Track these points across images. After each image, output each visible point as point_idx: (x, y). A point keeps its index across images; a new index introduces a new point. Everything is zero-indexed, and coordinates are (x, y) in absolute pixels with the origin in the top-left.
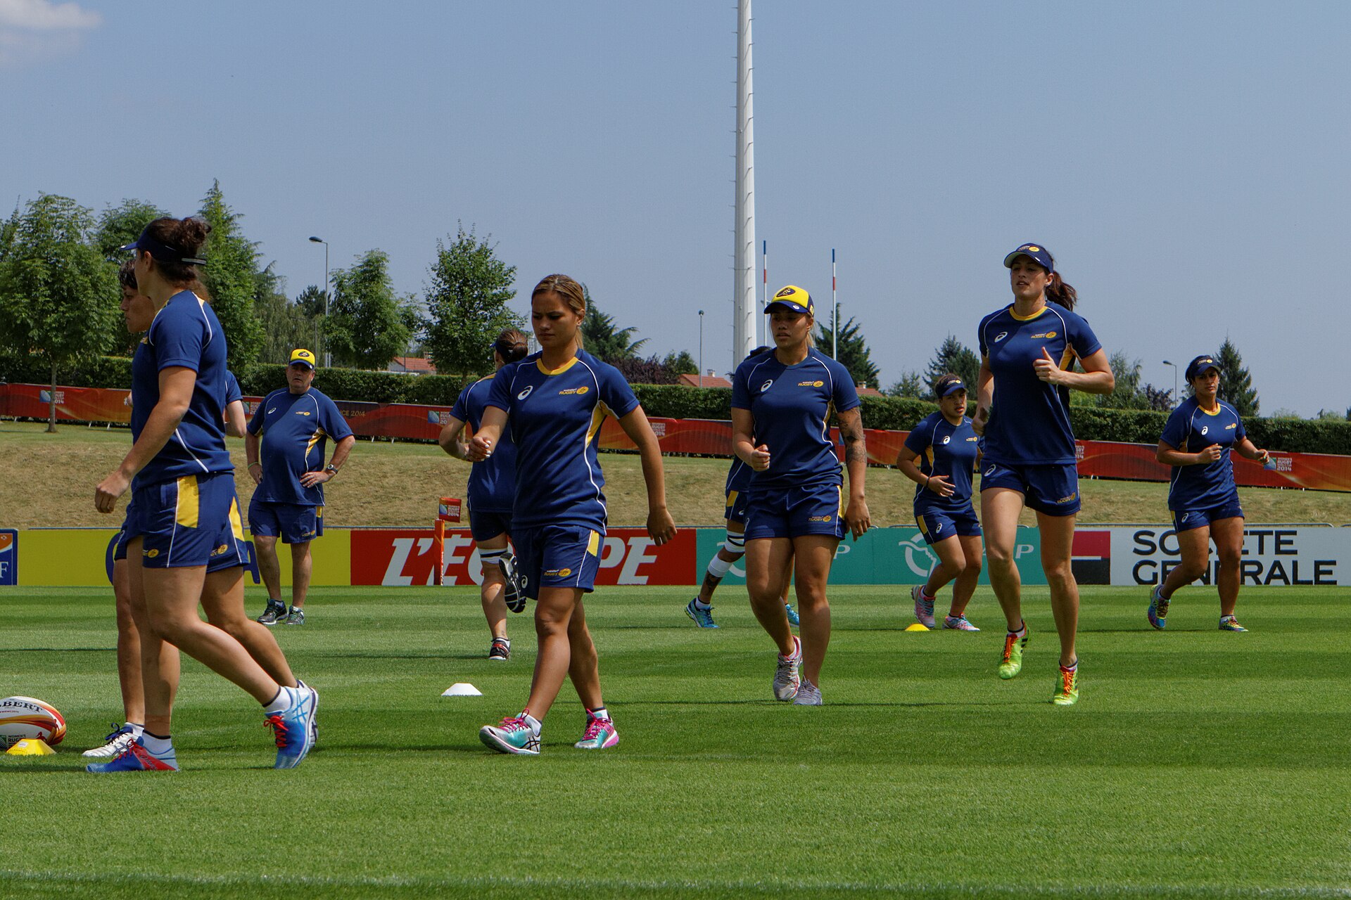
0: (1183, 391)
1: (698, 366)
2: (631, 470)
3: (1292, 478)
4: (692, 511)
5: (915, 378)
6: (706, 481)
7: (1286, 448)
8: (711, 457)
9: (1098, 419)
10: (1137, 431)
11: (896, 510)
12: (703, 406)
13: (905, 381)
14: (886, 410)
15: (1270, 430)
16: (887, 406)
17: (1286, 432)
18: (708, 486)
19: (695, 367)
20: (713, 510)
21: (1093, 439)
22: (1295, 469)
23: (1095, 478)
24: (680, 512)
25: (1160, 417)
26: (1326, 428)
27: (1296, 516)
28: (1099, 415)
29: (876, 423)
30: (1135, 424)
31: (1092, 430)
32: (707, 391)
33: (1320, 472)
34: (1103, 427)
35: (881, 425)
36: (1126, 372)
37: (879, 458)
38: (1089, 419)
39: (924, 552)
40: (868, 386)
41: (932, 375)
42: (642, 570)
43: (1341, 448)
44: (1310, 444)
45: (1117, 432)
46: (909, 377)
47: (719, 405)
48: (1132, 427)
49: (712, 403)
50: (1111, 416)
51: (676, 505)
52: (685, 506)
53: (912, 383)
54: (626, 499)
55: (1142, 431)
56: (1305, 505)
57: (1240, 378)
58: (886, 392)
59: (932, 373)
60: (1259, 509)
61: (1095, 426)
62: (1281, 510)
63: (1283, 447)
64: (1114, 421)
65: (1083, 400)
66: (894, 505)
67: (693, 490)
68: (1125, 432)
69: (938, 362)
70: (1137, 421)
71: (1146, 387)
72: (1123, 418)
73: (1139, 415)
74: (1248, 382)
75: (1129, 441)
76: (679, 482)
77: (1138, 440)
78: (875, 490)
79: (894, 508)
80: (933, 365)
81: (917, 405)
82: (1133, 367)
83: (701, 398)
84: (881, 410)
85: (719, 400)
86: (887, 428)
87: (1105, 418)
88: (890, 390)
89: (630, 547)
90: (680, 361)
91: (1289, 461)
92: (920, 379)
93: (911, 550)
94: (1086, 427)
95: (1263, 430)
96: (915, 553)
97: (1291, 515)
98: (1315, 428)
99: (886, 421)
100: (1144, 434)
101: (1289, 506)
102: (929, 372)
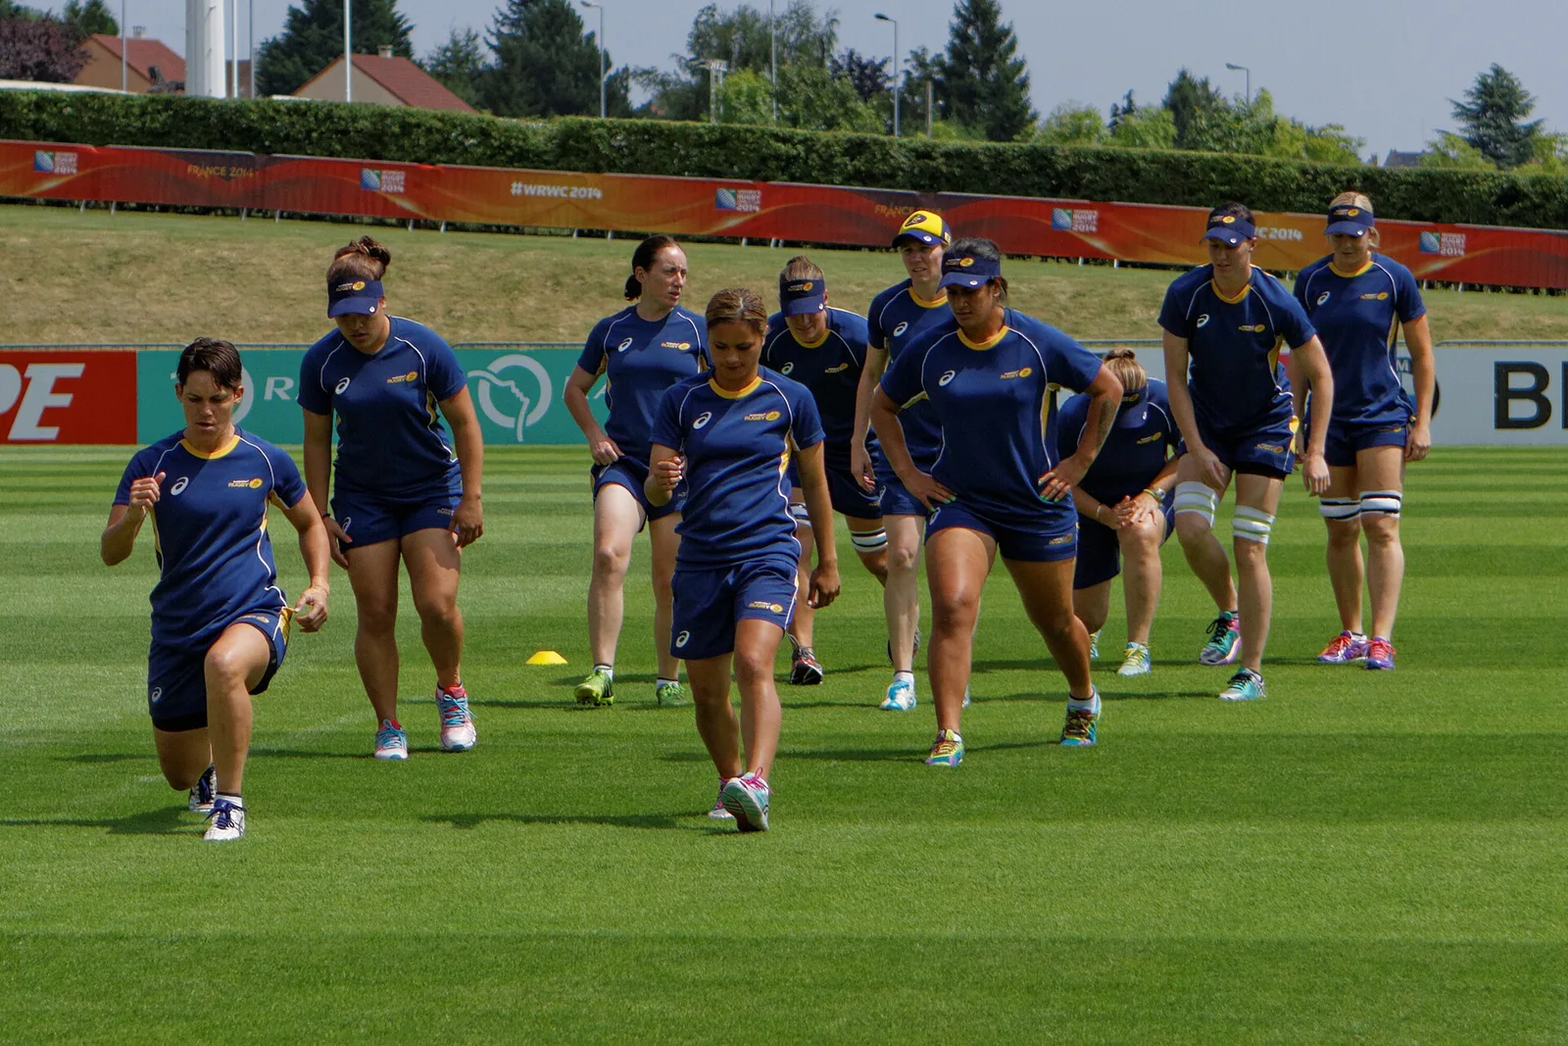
0: (906, 61)
1: (118, 19)
2: (23, 240)
3: (1098, 244)
4: (126, 308)
5: (471, 38)
6: (149, 259)
7: (1086, 193)
8: (153, 210)
9: (782, 147)
10: (846, 165)
11: (458, 307)
12: (138, 124)
13: (455, 43)
14: (438, 131)
15: (1061, 165)
16: (439, 125)
17: (1088, 168)
18: (151, 268)
19: (112, 21)
20: (161, 307)
21: (774, 179)
22: (1103, 228)
23: (777, 245)
24: (106, 310)
25: (883, 144)
26: (1153, 162)
27: (1108, 317)
28: (785, 140)
29: (422, 153)
30: (843, 155)
31: (773, 164)
32: (145, 101)
33: (1141, 233)
34: (791, 160)
35: (430, 157)
36: (812, 29)
37: (427, 209)
38: (768, 146)
39: (509, 388)
40: (396, 53)
41: (499, 35)
42: (49, 417)
43: (1175, 195)
44: (1127, 188)
45: (813, 168)
46: (461, 37)
47: (164, 124)
48: (838, 160)
49: (153, 120)
50: (804, 142)
51: (100, 299)
52: (115, 301)
53: (467, 45)
54: (17, 289)
55: (854, 166)
56: (1123, 299)
57: (999, 40)
58: (424, 62)
59: (499, 31)
60: (1047, 305)
61: (777, 157)
62: (1083, 307)
63: (1084, 192)
64: (809, 150)
65: (749, 88)
66: (455, 298)
67: (128, 273)
68: (827, 167)
69: (508, 13)
70: (846, 150)
71: (846, 53)
72: (823, 145)
73: (849, 141)
74: (1012, 47)
75: (833, 183)
76: (104, 261)
77: (849, 179)
78: (424, 274)
79: (455, 303)
80: (500, 18)
81: (488, 124)
82: (824, 23)
83: (136, 111)
84: (429, 131)
85: (165, 115)
86: (439, 161)
87: (794, 145)
88: (431, 58)
89: (29, 379)
90: (88, 11)
91: (1092, 215)
92: (480, 41)
93: (488, 385)
94: (764, 160)
95: (1051, 164)
96: (494, 388)
97: (1100, 315)
98: (1135, 161)
99: (437, 150)
100: (858, 171)
101: (1096, 300)
102: (493, 29)
